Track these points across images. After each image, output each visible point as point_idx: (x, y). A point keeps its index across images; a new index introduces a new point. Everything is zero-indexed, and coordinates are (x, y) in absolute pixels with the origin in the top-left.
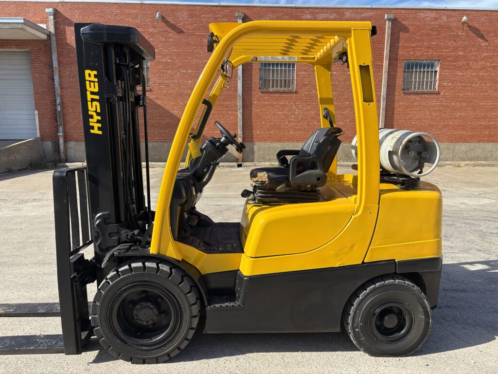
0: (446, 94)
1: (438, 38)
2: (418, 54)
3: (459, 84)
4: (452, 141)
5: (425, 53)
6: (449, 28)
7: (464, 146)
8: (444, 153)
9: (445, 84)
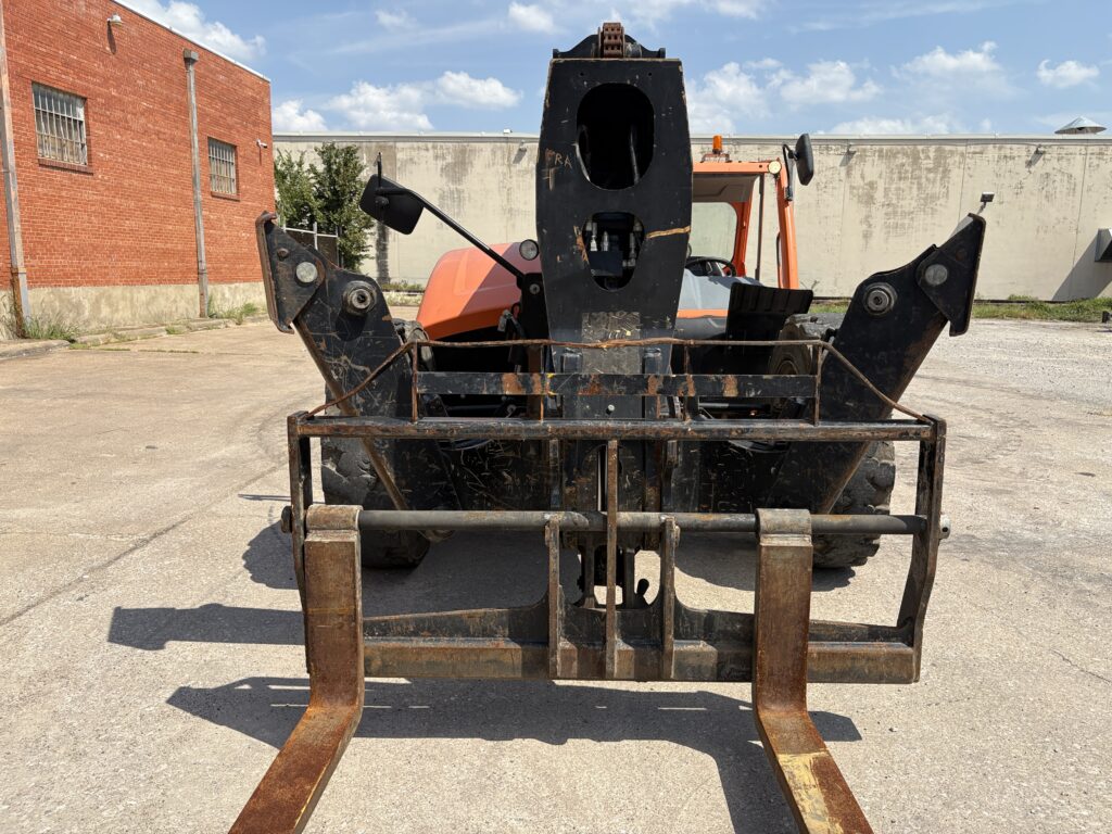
0: (106, 178)
1: (78, 48)
2: (54, 73)
3: (120, 160)
4: (127, 283)
5: (63, 76)
6: (91, 31)
7: (142, 291)
8: (120, 307)
9: (102, 155)
